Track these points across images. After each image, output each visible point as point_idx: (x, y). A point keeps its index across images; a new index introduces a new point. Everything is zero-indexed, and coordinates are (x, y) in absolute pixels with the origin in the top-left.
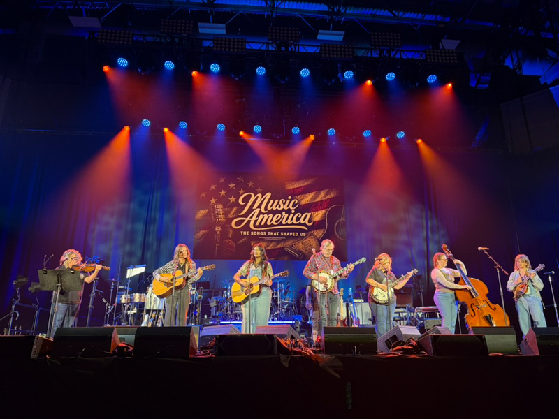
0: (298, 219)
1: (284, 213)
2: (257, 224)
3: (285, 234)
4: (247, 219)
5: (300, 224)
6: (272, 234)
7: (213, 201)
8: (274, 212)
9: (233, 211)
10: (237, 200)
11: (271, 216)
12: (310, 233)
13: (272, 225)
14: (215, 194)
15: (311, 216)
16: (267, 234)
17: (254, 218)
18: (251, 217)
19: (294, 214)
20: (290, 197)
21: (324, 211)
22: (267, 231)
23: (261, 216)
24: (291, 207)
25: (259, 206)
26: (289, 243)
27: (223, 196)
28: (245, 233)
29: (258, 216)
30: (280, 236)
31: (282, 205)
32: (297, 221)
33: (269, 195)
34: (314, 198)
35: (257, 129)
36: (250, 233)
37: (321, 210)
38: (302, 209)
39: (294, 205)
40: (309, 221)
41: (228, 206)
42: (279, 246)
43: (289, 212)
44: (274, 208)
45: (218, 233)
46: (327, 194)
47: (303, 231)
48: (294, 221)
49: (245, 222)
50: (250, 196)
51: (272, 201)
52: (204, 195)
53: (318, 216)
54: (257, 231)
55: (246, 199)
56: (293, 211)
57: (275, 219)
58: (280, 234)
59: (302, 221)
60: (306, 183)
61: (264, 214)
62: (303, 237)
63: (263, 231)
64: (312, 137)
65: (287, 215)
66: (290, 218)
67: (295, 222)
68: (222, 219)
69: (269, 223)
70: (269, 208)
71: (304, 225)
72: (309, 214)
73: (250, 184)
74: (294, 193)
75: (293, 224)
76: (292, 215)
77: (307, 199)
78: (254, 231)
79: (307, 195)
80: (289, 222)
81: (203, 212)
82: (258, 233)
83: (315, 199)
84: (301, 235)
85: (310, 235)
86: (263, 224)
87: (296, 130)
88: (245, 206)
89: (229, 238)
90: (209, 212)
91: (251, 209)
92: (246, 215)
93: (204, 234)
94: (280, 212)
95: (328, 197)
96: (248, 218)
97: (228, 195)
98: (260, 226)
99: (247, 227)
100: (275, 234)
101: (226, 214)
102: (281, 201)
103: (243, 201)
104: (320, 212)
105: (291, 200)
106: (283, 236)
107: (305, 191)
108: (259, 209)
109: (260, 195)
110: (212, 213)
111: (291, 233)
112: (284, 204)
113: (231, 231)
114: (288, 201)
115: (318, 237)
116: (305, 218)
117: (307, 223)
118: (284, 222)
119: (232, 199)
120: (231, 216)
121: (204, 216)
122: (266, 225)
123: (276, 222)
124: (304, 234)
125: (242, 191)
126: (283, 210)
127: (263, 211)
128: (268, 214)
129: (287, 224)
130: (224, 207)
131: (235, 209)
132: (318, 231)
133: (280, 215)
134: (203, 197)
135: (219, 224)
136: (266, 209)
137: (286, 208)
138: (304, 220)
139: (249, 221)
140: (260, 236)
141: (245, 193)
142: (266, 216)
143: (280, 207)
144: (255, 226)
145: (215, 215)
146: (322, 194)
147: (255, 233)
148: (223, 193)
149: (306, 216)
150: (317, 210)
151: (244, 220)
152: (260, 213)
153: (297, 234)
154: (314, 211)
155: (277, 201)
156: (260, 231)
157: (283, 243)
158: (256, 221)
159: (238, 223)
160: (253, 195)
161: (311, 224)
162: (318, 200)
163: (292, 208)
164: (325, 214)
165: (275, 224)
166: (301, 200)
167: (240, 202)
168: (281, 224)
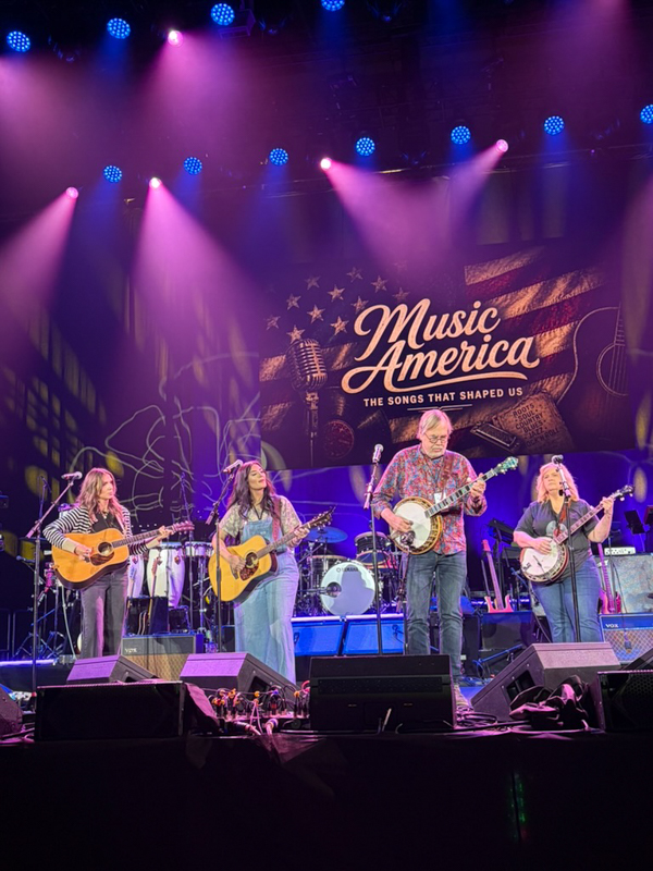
0: (501, 355)
1: (464, 345)
2: (401, 378)
3: (470, 395)
4: (376, 370)
5: (507, 367)
6: (438, 397)
7: (296, 334)
8: (439, 346)
9: (343, 354)
10: (350, 327)
11: (433, 354)
12: (533, 387)
13: (438, 377)
14: (299, 318)
15: (534, 343)
16: (426, 398)
17: (394, 365)
18: (386, 364)
19: (491, 344)
20: (477, 304)
21: (566, 329)
22: (425, 392)
23: (410, 359)
24: (481, 327)
25: (404, 335)
26: (481, 416)
27: (317, 319)
28: (373, 402)
29: (402, 359)
30: (457, 400)
31: (459, 326)
32: (498, 359)
33: (425, 304)
34: (540, 298)
35: (365, 146)
36: (385, 401)
37: (560, 325)
38: (509, 330)
39: (489, 323)
40: (531, 358)
41: (329, 342)
42: (459, 425)
43: (476, 340)
44: (439, 335)
45: (313, 407)
46: (572, 286)
47: (514, 383)
48: (492, 361)
49: (373, 376)
50: (381, 311)
51: (433, 319)
52: (274, 322)
53: (552, 342)
54: (401, 394)
55: (372, 322)
56: (488, 338)
57: (442, 362)
58: (457, 396)
59: (510, 359)
60: (517, 264)
61: (415, 352)
62: (516, 398)
63: (416, 393)
64: (502, 146)
65: (472, 349)
66: (482, 354)
67: (494, 364)
68: (319, 374)
69: (428, 373)
70: (427, 336)
71: (518, 368)
72: (529, 341)
73: (379, 284)
74: (487, 293)
75: (489, 369)
76: (484, 348)
77: (520, 304)
78: (394, 395)
79: (521, 293)
80: (478, 365)
81: (274, 364)
82: (406, 400)
83: (541, 300)
84: (512, 393)
85: (534, 393)
86: (414, 375)
87: (461, 135)
88: (369, 338)
89: (338, 418)
90: (289, 361)
91: (384, 345)
92: (373, 360)
93: (282, 412)
94: (456, 343)
95: (577, 291)
96: (380, 367)
97: (329, 316)
98: (408, 382)
99: (377, 388)
100: (446, 397)
101: (327, 362)
102: (456, 315)
103: (364, 328)
104: (558, 331)
105: (481, 311)
106: (466, 401)
107: (515, 283)
108: (403, 343)
109: (403, 308)
110: (296, 361)
111: (485, 393)
112: (464, 322)
113: (342, 400)
114: (474, 314)
115: (554, 393)
116: (519, 352)
117: (525, 364)
118: (466, 368)
119: (339, 326)
120: (338, 364)
121: (280, 371)
122: (422, 379)
123: (447, 367)
124: (520, 391)
125: (359, 304)
126: (463, 337)
127: (413, 345)
128: (425, 350)
129: (475, 371)
130: (322, 345)
131: (346, 348)
132: (554, 379)
133: (455, 351)
134: (273, 327)
135: (313, 386)
136: (419, 339)
137: (469, 331)
138: (517, 355)
139: (382, 374)
140: (410, 405)
141: (367, 307)
142: (421, 357)
143: (453, 331)
144: (395, 383)
145: (302, 366)
146: (561, 285)
147: (398, 401)
148: (316, 313)
149: (522, 345)
150: (550, 328)
151: (371, 372)
152: (407, 350)
153: (500, 393)
154: (542, 330)
155: (445, 317)
156: (409, 394)
157: (465, 417)
158: (397, 372)
159: (355, 382)
160: (386, 309)
161: (537, 363)
162: (550, 301)
163: (483, 330)
164: (570, 334)
165: (444, 373)
166: (507, 306)
167: (358, 330)
168: (459, 372)
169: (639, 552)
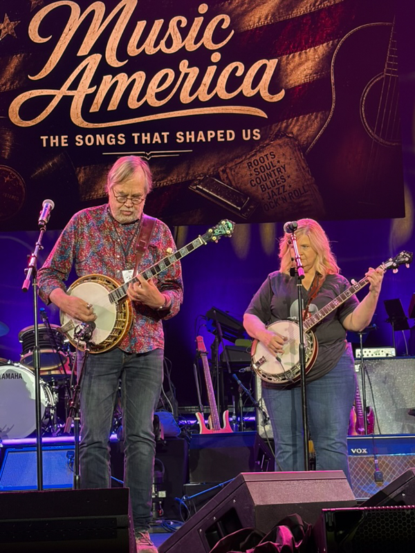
0: (234, 82)
1: (184, 66)
2: (95, 108)
3: (191, 136)
4: (59, 94)
5: (241, 100)
6: (146, 138)
8: (150, 64)
9: (11, 69)
10: (23, 29)
11: (140, 76)
12: (275, 129)
13: (146, 109)
15: (278, 68)
16: (129, 139)
17: (84, 88)
18: (74, 86)
19: (221, 66)
20: (203, 8)
21: (322, 49)
22: (128, 130)
23: (107, 80)
24: (207, 40)
25: (100, 47)
26: (204, 167)
28: (54, 141)
29: (96, 81)
30: (172, 143)
31: (177, 37)
32: (229, 88)
33: (130, 4)
34: (288, 4)
36: (71, 141)
37: (314, 44)
38: (246, 47)
39: (218, 35)
40: (273, 89)
42: (173, 178)
43: (200, 59)
44: (150, 49)
47: (251, 122)
48: (221, 90)
49: (54, 103)
50: (67, 10)
51: (141, 25)
53: (304, 66)
54: (94, 132)
55: (55, 24)
56: (216, 57)
57: (153, 88)
58: (172, 137)
59: (246, 89)
61: (114, 72)
62: (252, 143)
63: (116, 131)
65: (195, 71)
66: (207, 79)
67: (224, 95)
69: (133, 103)
70: (132, 50)
71: (256, 101)
72: (272, 64)
75: (216, 101)
76: (212, 70)
77: (262, 11)
78: (84, 132)
80: (203, 95)
82: (100, 139)
83: (291, 8)
84: (246, 136)
85: (277, 136)
86: (113, 106)
88: (50, 47)
91: (71, 59)
92: (55, 80)
94: (172, 61)
96: (64, 90)
98: (103, 115)
99: (60, 120)
100: (157, 138)
102: (173, 22)
103: (42, 33)
104: (310, 52)
105: (208, 18)
106: (185, 145)
108: (98, 57)
109: (99, 8)
111: (211, 134)
112: (184, 32)
113: (8, 136)
114: (198, 21)
115: (303, 139)
116: (258, 78)
117: (266, 95)
118: (185, 98)
119: (6, 27)
120: (4, 84)
122: (123, 110)
123: (160, 96)
124: (257, 134)
126: (183, 53)
127: (113, 61)
128: (129, 70)
129: (197, 103)
131: (15, 61)
132: (303, 119)
133: (172, 74)
136: (121, 52)
137: (191, 47)
138: (255, 83)
139: (67, 101)
140: (107, 147)
141: (46, 2)
142: (123, 79)
143: (169, 43)
144: (86, 114)
147: (89, 141)
149: (263, 69)
150: (301, 47)
151: (53, 97)
152: (104, 69)
153: (231, 135)
154: (289, 51)
155: (158, 24)
156: (105, 131)
157: (182, 169)
158: (89, 99)
159: (29, 110)
160: (76, 8)
161: (282, 94)
162: (302, 9)
163: (210, 46)
164: (327, 58)
165: (155, 103)
166: (245, 13)
167: (34, 35)
168: (176, 104)
169: (399, 354)
